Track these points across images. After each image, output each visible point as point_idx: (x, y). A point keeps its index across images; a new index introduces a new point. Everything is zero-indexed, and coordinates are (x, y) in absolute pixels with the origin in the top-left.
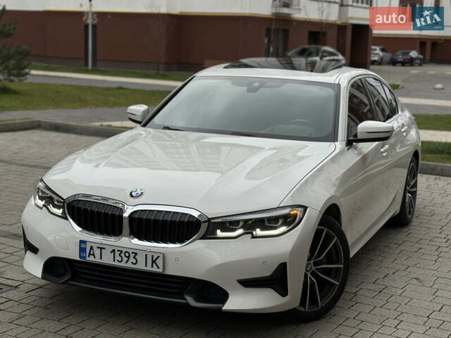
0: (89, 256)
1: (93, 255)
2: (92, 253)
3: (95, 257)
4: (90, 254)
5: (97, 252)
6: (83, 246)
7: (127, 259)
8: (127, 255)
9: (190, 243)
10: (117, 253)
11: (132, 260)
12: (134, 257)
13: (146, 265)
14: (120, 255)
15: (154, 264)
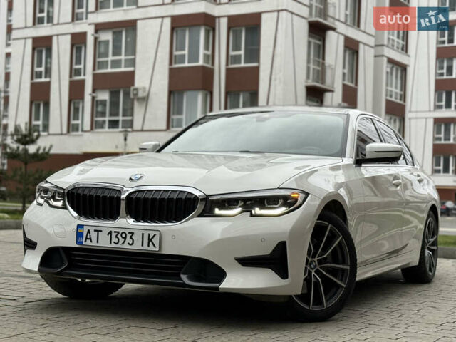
0: (85, 241)
1: (90, 239)
2: (88, 237)
3: (91, 241)
4: (87, 238)
5: (94, 235)
6: (80, 230)
7: (123, 240)
8: (124, 235)
9: (187, 220)
10: (114, 235)
11: (129, 240)
12: (131, 238)
13: (142, 245)
14: (116, 237)
15: (151, 243)
